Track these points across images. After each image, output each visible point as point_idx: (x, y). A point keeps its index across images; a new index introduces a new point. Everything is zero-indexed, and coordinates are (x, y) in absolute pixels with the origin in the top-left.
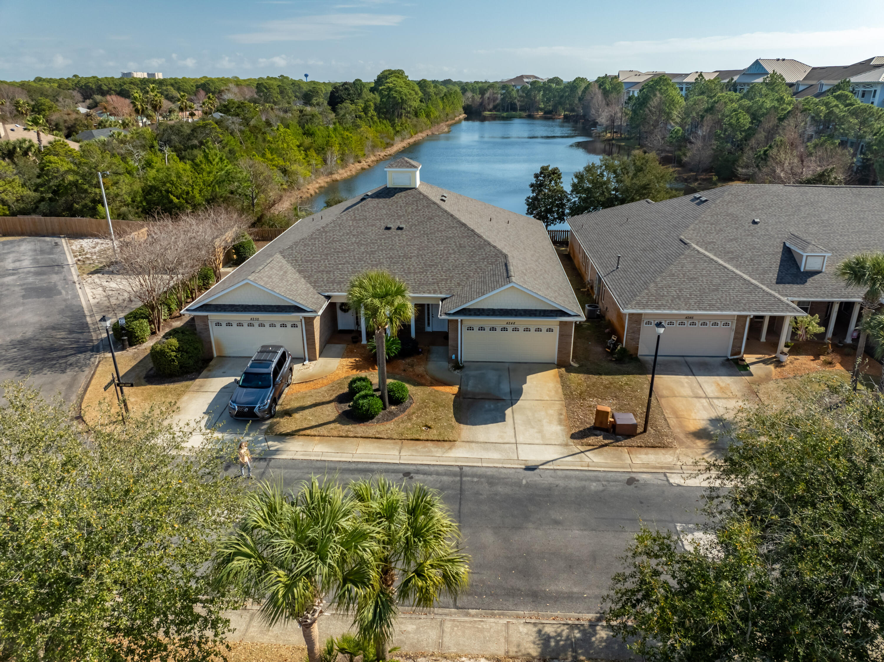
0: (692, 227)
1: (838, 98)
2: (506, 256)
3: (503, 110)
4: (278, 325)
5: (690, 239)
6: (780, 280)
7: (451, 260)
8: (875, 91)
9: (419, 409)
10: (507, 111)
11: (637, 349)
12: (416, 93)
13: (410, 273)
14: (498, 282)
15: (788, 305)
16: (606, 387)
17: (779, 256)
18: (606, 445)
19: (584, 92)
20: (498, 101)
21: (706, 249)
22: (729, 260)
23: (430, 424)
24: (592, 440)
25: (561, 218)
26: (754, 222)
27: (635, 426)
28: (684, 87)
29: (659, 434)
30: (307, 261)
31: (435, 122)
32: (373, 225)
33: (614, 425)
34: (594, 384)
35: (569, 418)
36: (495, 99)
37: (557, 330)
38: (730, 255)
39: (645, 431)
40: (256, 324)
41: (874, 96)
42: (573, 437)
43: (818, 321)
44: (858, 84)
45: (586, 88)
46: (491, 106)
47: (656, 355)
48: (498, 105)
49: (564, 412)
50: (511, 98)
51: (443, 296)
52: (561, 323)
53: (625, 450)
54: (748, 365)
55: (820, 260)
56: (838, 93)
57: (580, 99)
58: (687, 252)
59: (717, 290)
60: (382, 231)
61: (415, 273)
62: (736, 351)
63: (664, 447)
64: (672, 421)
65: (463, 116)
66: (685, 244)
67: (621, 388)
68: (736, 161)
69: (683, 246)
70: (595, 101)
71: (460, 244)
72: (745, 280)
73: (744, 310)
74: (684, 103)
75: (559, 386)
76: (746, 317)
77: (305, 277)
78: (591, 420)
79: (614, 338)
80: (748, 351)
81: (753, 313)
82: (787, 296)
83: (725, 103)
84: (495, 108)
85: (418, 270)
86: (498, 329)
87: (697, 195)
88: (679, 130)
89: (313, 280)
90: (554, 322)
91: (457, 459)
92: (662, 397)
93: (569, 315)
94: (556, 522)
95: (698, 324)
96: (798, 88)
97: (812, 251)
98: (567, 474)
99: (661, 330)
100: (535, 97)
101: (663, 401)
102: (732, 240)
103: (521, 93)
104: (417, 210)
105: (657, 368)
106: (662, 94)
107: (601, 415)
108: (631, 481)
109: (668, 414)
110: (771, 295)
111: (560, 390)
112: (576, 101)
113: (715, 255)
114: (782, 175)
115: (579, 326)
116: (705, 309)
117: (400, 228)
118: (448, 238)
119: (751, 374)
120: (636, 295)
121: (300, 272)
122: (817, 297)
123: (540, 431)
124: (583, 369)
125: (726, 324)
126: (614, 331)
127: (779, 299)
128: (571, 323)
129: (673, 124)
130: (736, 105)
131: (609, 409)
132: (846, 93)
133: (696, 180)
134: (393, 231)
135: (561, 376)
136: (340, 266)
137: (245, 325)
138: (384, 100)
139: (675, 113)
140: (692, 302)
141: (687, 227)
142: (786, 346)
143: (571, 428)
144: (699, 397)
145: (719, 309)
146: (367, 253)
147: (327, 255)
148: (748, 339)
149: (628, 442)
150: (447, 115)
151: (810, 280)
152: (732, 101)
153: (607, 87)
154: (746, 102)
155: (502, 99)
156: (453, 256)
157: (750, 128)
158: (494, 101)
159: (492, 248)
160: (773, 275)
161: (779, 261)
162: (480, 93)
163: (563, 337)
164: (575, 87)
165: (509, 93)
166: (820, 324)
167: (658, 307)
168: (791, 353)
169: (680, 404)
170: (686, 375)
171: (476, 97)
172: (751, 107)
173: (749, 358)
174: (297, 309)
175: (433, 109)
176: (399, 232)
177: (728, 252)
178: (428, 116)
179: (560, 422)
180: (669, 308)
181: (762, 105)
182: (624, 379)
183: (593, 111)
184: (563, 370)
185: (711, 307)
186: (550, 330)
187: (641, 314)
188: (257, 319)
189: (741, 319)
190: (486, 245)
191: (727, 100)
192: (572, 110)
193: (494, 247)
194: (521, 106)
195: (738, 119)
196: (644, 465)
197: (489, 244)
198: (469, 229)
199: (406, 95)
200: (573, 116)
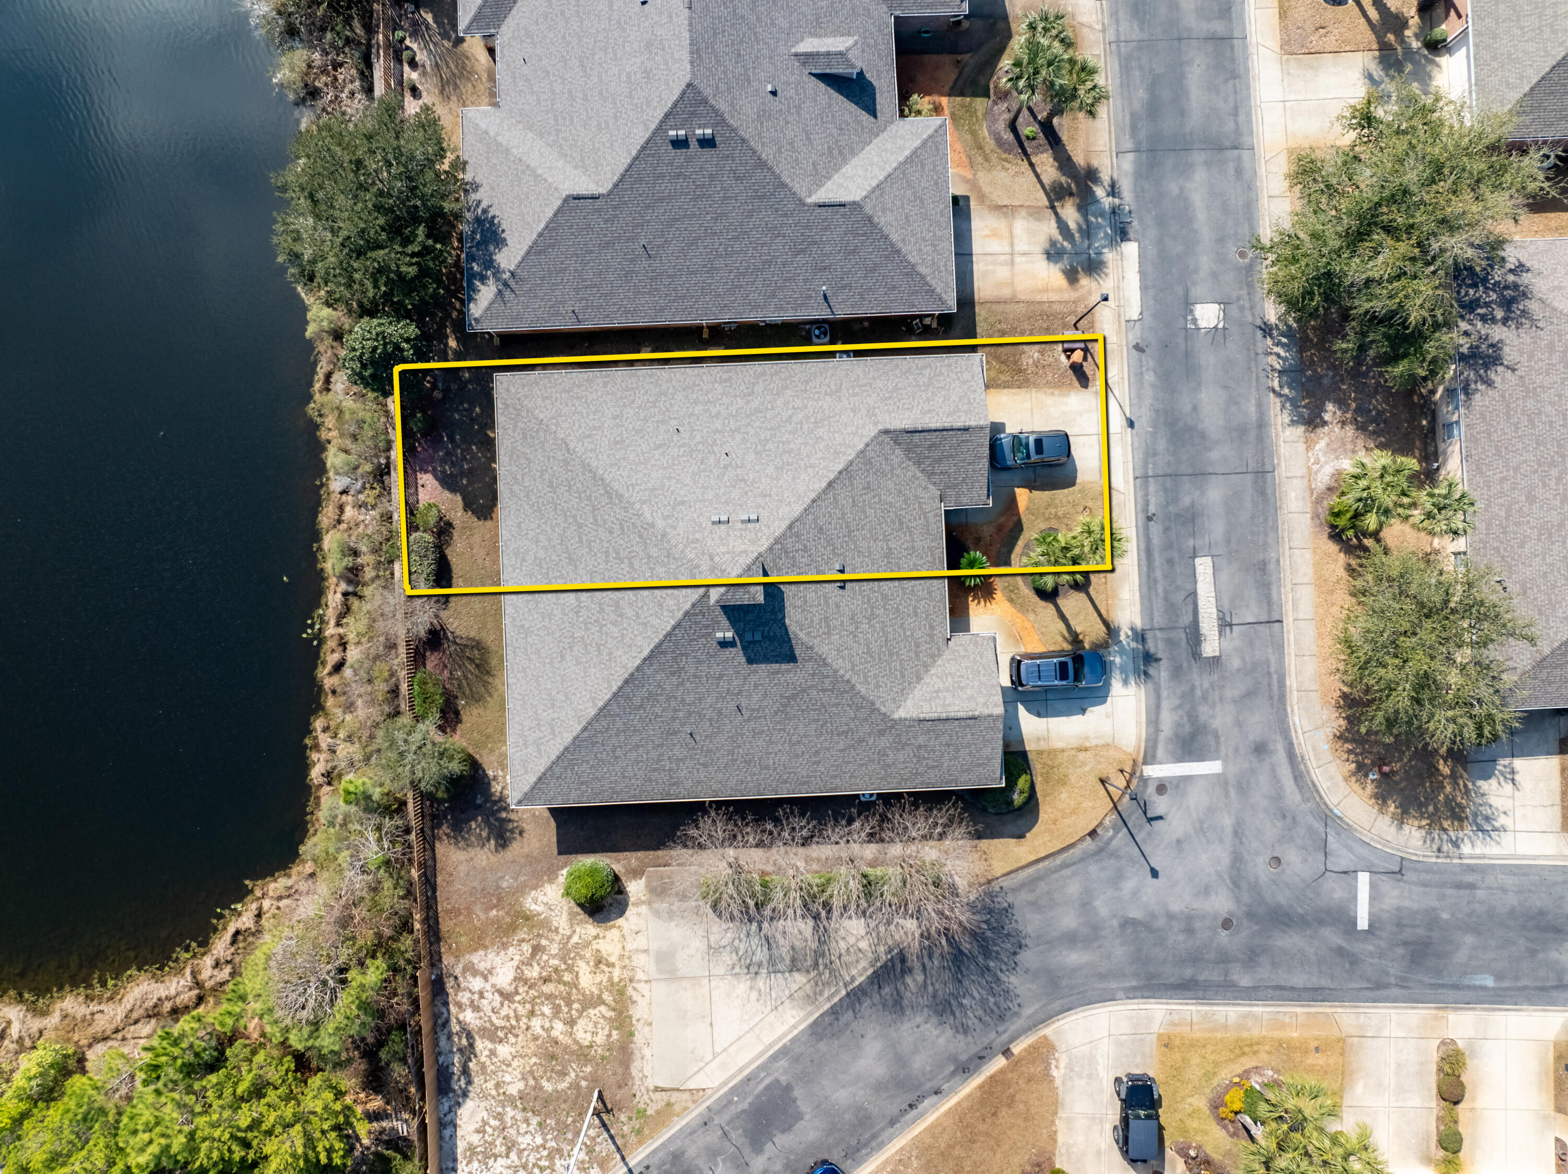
2: (880, 433)
7: (889, 499)
9: (1061, 520)
13: (913, 547)
30: (903, 676)
32: (838, 606)
35: (1059, 388)
42: (1085, 386)
49: (1048, 390)
60: (846, 594)
61: (913, 541)
64: (1055, 297)
71: (864, 489)
77: (927, 671)
85: (908, 538)
89: (929, 661)
91: (1126, 482)
98: (1136, 396)
104: (805, 549)
108: (1138, 349)
109: (1041, 298)
111: (1014, 391)
118: (854, 504)
119: (966, 196)
121: (919, 679)
136: (908, 633)
143: (1073, 387)
144: (1012, 262)
146: (885, 604)
147: (891, 655)
156: (883, 497)
159: (869, 448)
161: (840, 96)
169: (1025, 283)
179: (1066, 395)
190: (865, 456)
193: (867, 445)
197: (862, 452)
198: (838, 479)
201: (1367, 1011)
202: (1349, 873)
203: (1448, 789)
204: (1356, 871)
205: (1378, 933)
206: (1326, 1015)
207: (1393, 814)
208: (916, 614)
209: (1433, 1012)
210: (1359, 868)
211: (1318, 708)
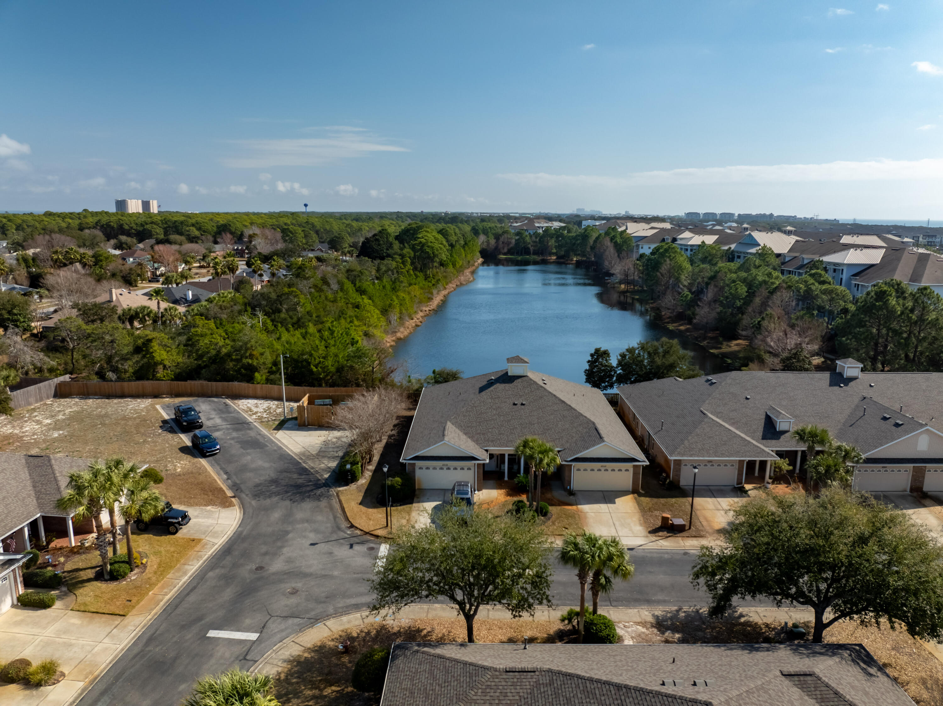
0: (707, 402)
1: (812, 275)
2: (594, 423)
3: (518, 254)
4: (459, 469)
5: (707, 410)
6: (764, 437)
7: (559, 425)
8: (843, 270)
9: (557, 518)
10: (521, 254)
11: (679, 481)
12: (444, 246)
13: (534, 434)
14: (595, 441)
15: (768, 453)
16: (663, 505)
17: (763, 421)
18: (669, 536)
19: (595, 241)
20: (511, 246)
21: (717, 417)
22: (732, 424)
23: (567, 526)
24: (661, 534)
25: (611, 386)
26: (747, 399)
27: (684, 526)
28: (689, 248)
29: (698, 530)
30: (468, 427)
31: (460, 270)
32: (505, 402)
33: (672, 525)
34: (656, 503)
35: (645, 522)
36: (509, 243)
37: (631, 470)
38: (733, 421)
39: (690, 528)
40: (445, 468)
41: (842, 274)
42: (650, 532)
43: (788, 462)
44: (829, 263)
45: (597, 238)
46: (506, 250)
47: (694, 486)
48: (512, 248)
49: (642, 519)
50: (524, 242)
51: (559, 449)
52: (634, 466)
53: (680, 538)
54: (747, 491)
55: (788, 424)
56: (813, 272)
57: (593, 248)
58: (706, 420)
59: (725, 444)
60: (512, 406)
62: (740, 482)
63: (701, 536)
64: (705, 523)
65: (480, 260)
66: (704, 414)
67: (672, 505)
68: (737, 323)
69: (703, 415)
70: (607, 253)
71: (563, 415)
72: (742, 438)
73: (742, 457)
74: (690, 268)
75: (636, 504)
76: (744, 461)
77: (469, 437)
78: (659, 523)
79: (664, 475)
80: (748, 482)
81: (748, 459)
82: (768, 447)
83: (725, 272)
84: (509, 252)
85: (539, 432)
86: (596, 470)
87: (710, 378)
88: (687, 295)
89: (475, 439)
90: (630, 465)
92: (697, 510)
93: (639, 461)
94: (650, 572)
95: (716, 466)
96: (785, 259)
97: (783, 418)
98: (651, 551)
99: (696, 470)
100: (548, 243)
101: (698, 513)
102: (733, 411)
103: (534, 238)
104: (531, 392)
105: (695, 493)
106: (671, 260)
107: (665, 520)
108: (686, 554)
109: (701, 519)
110: (758, 447)
111: (637, 507)
112: (588, 249)
113: (723, 421)
114: (772, 344)
115: (645, 468)
116: (719, 457)
117: (522, 404)
118: (554, 411)
119: (749, 496)
120: (677, 448)
121: (466, 434)
122: (787, 447)
123: (631, 530)
124: (648, 494)
125: (732, 465)
126: (665, 471)
127: (763, 450)
128: (640, 466)
129: (681, 286)
130: (734, 276)
131: (669, 516)
132: (819, 271)
133: (705, 338)
134: (519, 406)
135: (636, 499)
136: (490, 430)
137: (438, 468)
138: (418, 254)
139: (683, 277)
140: (711, 452)
141: (704, 401)
142: (770, 478)
143: (647, 528)
144: (718, 510)
145: (727, 456)
146: (505, 421)
147: (480, 422)
148: (746, 474)
149: (681, 534)
150: (469, 262)
151: (783, 437)
152: (731, 271)
153: (618, 241)
154: (743, 274)
155: (516, 244)
156: (560, 423)
157: (747, 296)
158: (508, 245)
160: (760, 434)
161: (763, 424)
162: (495, 238)
163: (635, 474)
164: (587, 236)
165: (524, 239)
166: (789, 465)
167: (691, 456)
168: (773, 483)
169: (708, 514)
170: (710, 497)
171: (490, 241)
172: (747, 278)
173: (747, 487)
174: (473, 458)
175: (458, 259)
176: (523, 407)
177: (731, 419)
178: (454, 265)
179: (641, 525)
180: (698, 456)
181: (755, 277)
182: (674, 500)
183: (606, 263)
184: (636, 495)
185: (723, 455)
186: (627, 470)
187: (680, 460)
188: (447, 465)
189: (741, 462)
191: (726, 270)
192: (584, 256)
193: (585, 417)
194: (534, 250)
195: (737, 289)
196: (691, 546)
197: (582, 415)
198: (567, 405)
199: (437, 250)
200: (585, 261)
201: (135, 632)
202: (262, 629)
203: (308, 693)
204: (261, 632)
205: (199, 642)
206: (152, 609)
207: (302, 656)
208: (500, 434)
209: (96, 673)
210: (263, 634)
211: (412, 617)
